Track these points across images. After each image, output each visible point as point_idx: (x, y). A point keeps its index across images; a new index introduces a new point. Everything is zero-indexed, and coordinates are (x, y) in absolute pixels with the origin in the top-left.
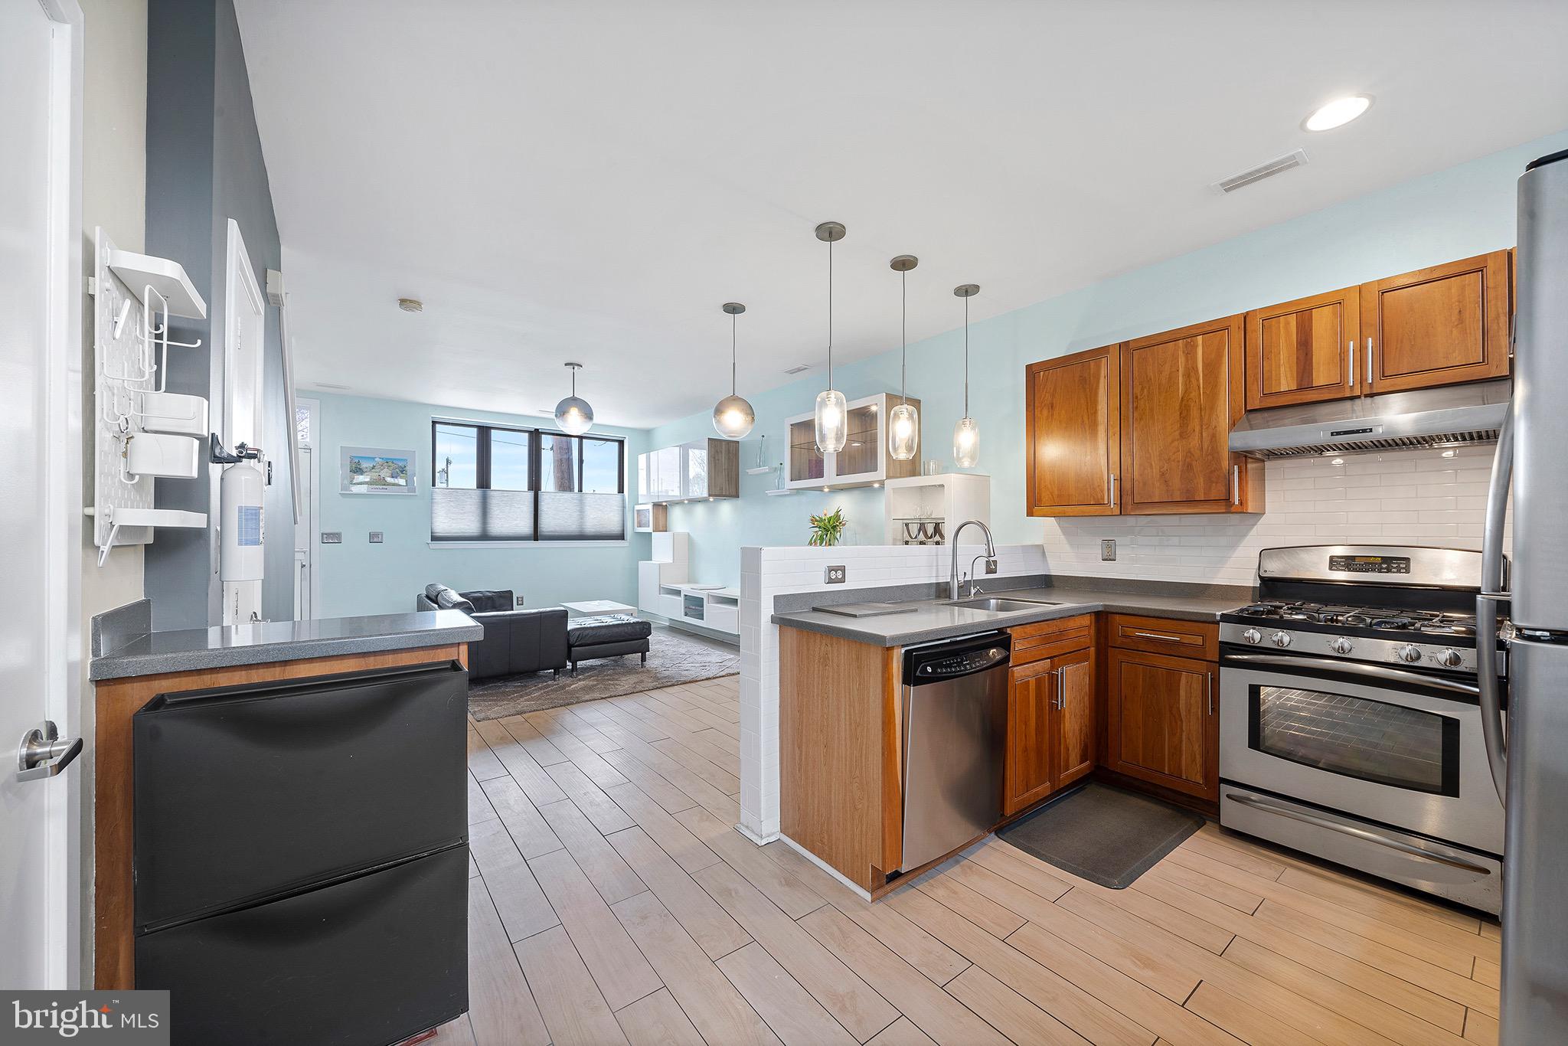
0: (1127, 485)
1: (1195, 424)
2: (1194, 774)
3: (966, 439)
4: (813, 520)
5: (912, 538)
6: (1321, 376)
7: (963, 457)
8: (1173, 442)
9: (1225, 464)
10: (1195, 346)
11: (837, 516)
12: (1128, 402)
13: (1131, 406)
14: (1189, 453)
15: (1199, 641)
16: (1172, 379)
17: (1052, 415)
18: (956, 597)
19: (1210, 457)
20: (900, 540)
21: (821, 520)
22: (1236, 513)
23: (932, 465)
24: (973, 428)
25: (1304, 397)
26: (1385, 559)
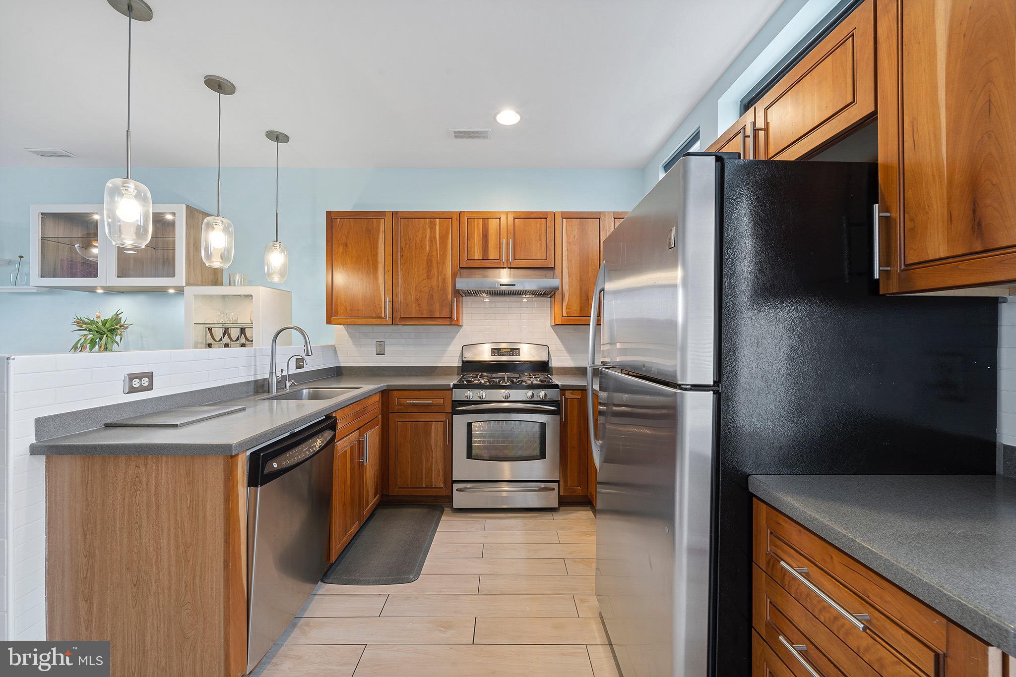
0: (396, 306)
1: (435, 271)
2: (438, 482)
3: (276, 259)
4: (80, 323)
5: (216, 341)
6: (492, 255)
7: (274, 273)
8: (422, 281)
9: (450, 296)
10: (435, 224)
11: (117, 319)
12: (397, 251)
13: (399, 254)
14: (432, 288)
15: (442, 401)
16: (423, 240)
17: (346, 252)
18: (274, 391)
19: (442, 292)
20: (201, 343)
21: (92, 322)
22: (454, 325)
23: (237, 278)
24: (282, 251)
25: (485, 264)
26: (512, 349)
